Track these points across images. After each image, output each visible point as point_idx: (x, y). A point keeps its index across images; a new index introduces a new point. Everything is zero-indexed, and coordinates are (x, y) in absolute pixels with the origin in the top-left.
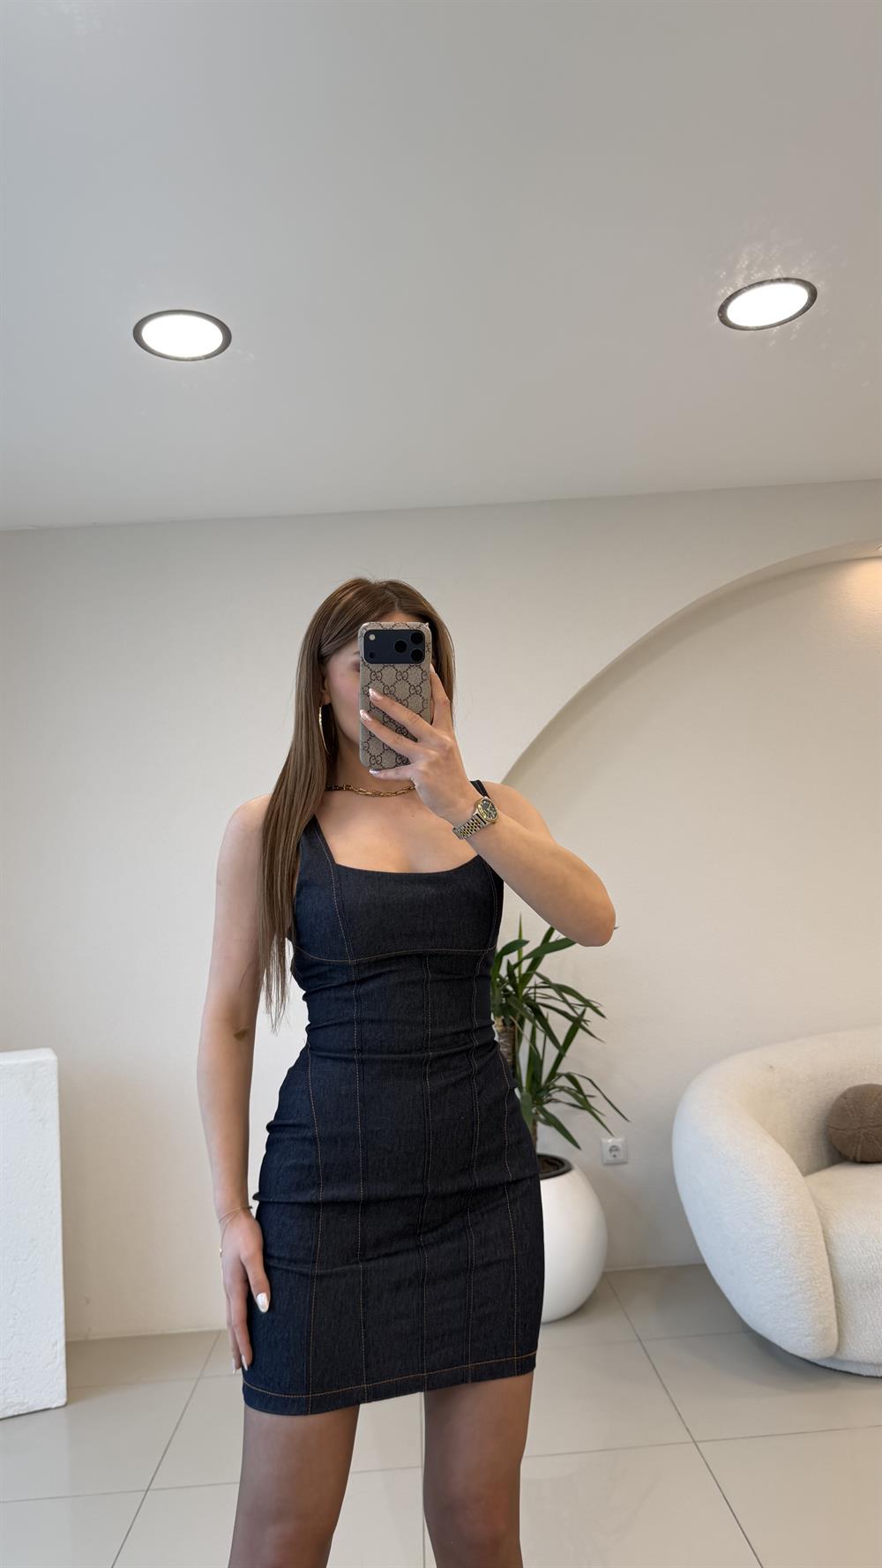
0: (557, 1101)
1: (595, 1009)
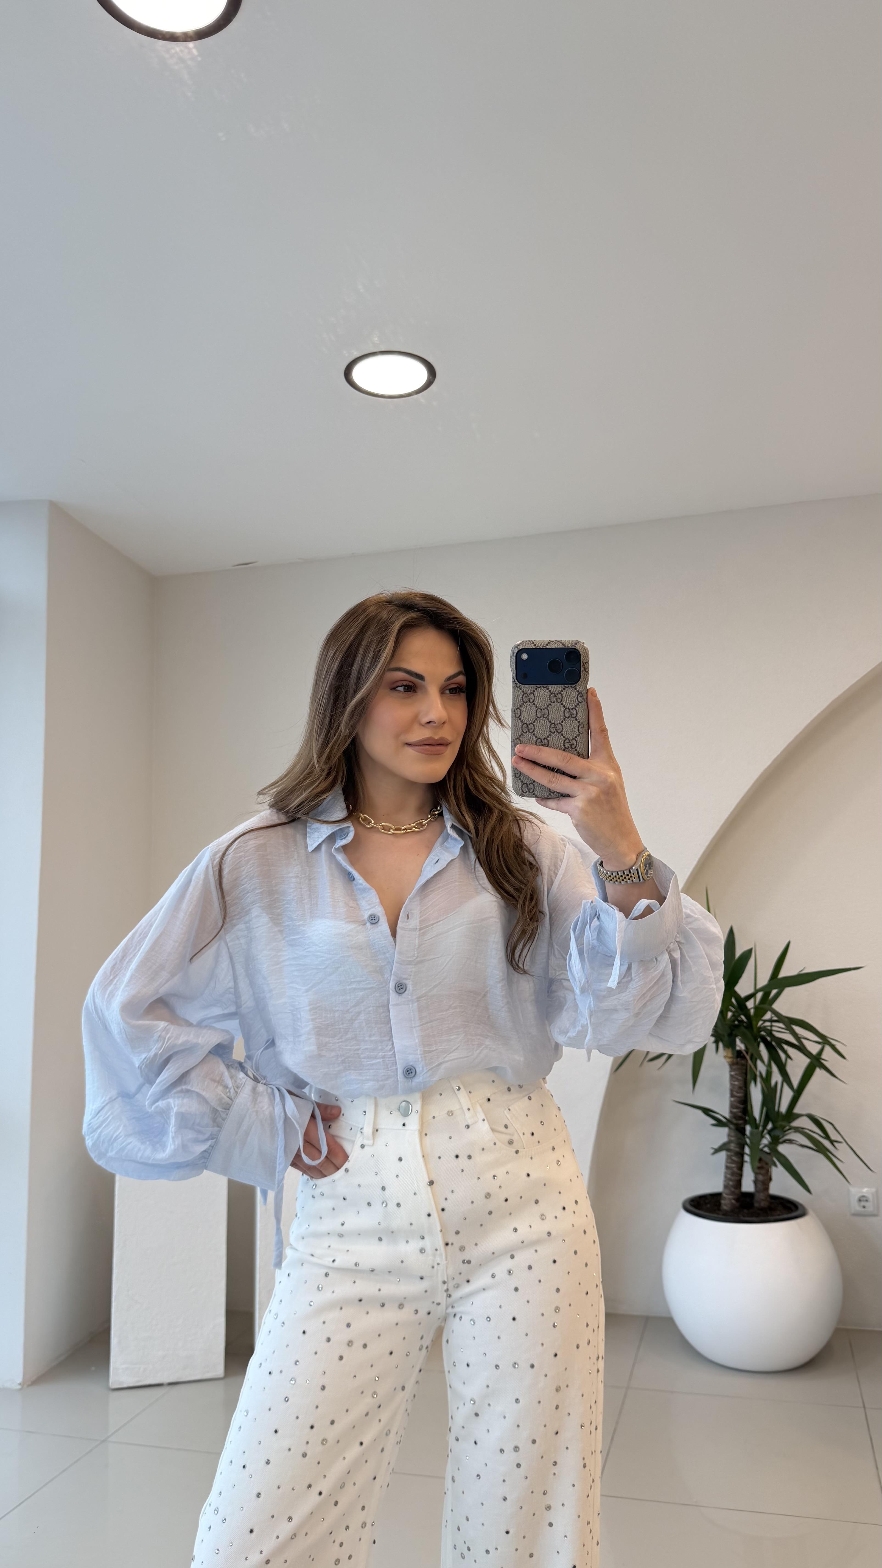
0: (790, 1141)
1: (833, 1047)
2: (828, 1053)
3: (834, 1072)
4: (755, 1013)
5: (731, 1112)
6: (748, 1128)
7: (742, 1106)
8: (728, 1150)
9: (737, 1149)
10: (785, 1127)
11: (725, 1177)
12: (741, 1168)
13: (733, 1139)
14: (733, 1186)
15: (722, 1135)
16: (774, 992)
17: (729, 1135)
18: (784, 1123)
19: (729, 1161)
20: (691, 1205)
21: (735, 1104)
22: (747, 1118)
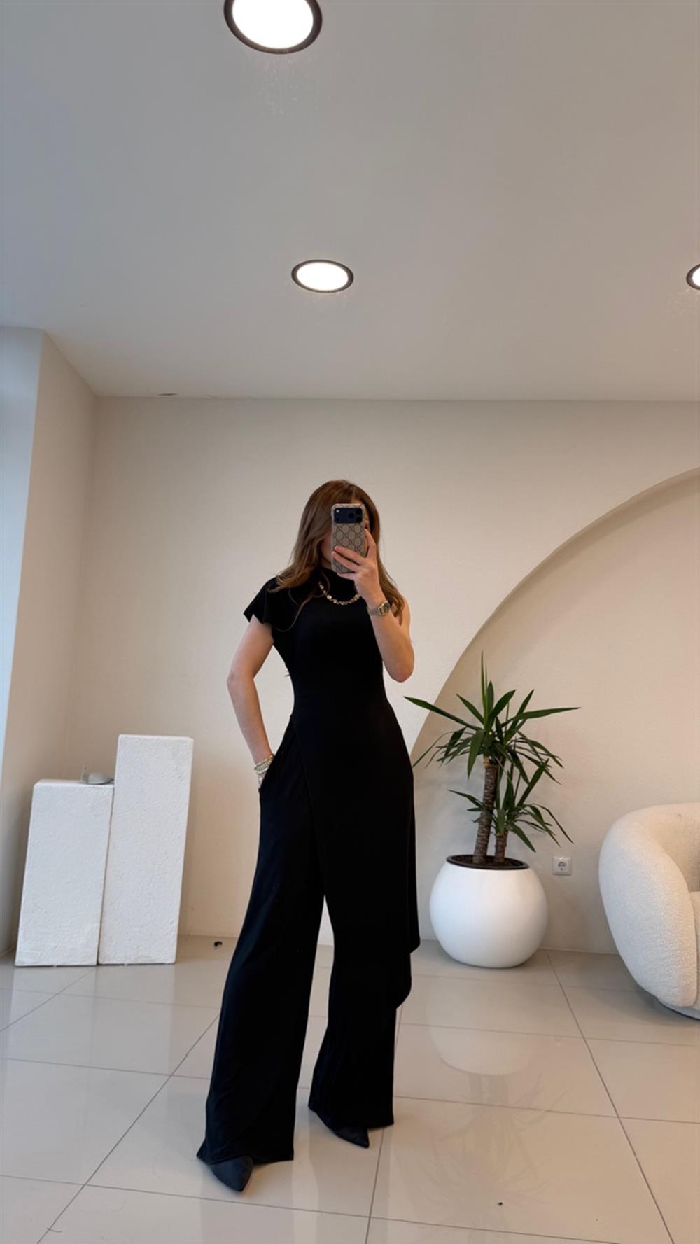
1: (555, 759)
2: (551, 762)
3: (554, 777)
4: (506, 735)
5: (484, 799)
6: (495, 812)
7: (491, 796)
9: (486, 824)
10: (520, 810)
11: (477, 842)
12: (488, 837)
13: (484, 816)
14: (482, 848)
15: (478, 814)
16: (520, 721)
17: (481, 814)
20: (452, 860)
21: (489, 794)
22: (495, 805)
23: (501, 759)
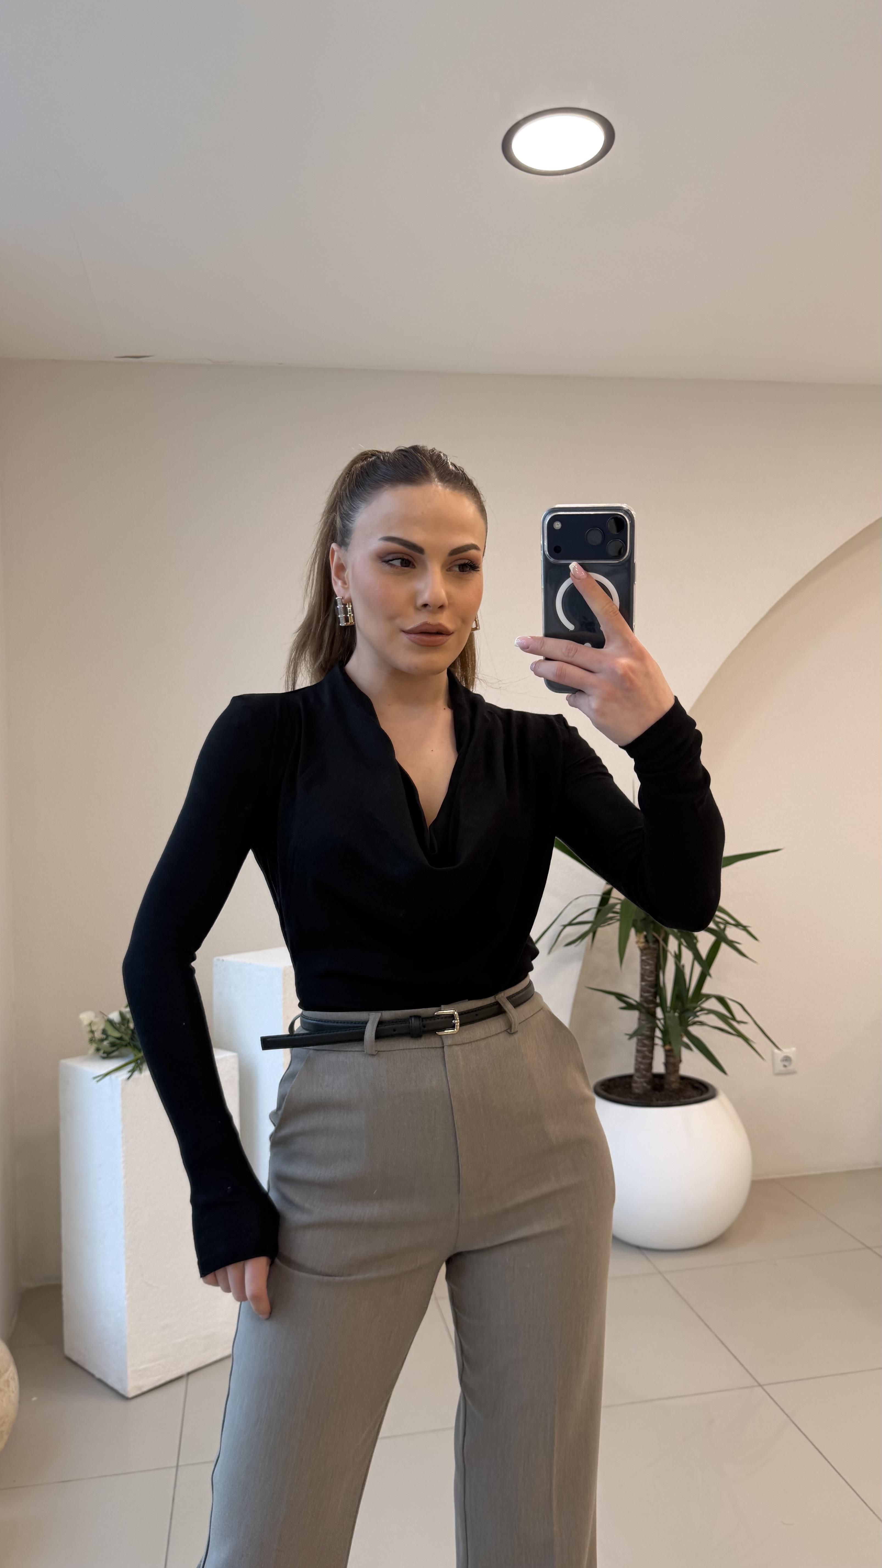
0: (702, 1023)
1: (746, 930)
3: (740, 950)
5: (641, 996)
6: (659, 1013)
7: (653, 990)
8: (641, 1035)
9: (648, 1033)
10: (696, 1008)
11: (636, 1060)
12: (652, 1051)
13: (643, 1022)
14: (644, 1069)
15: (631, 1020)
17: (639, 1019)
18: (694, 1005)
19: (640, 1044)
20: (603, 1090)
21: (646, 988)
22: (659, 1002)
23: (663, 935)
